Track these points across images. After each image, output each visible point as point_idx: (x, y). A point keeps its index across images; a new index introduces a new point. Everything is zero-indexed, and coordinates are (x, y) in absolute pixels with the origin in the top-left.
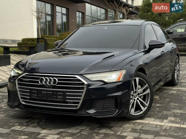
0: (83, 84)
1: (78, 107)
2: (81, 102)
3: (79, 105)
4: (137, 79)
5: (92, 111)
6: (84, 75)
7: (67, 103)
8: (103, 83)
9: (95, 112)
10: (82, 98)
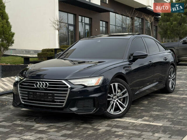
0: (67, 87)
1: (64, 106)
2: (65, 101)
3: (64, 104)
4: (116, 84)
5: (74, 109)
6: (69, 80)
7: (55, 102)
8: (83, 87)
9: (77, 110)
10: (66, 98)
